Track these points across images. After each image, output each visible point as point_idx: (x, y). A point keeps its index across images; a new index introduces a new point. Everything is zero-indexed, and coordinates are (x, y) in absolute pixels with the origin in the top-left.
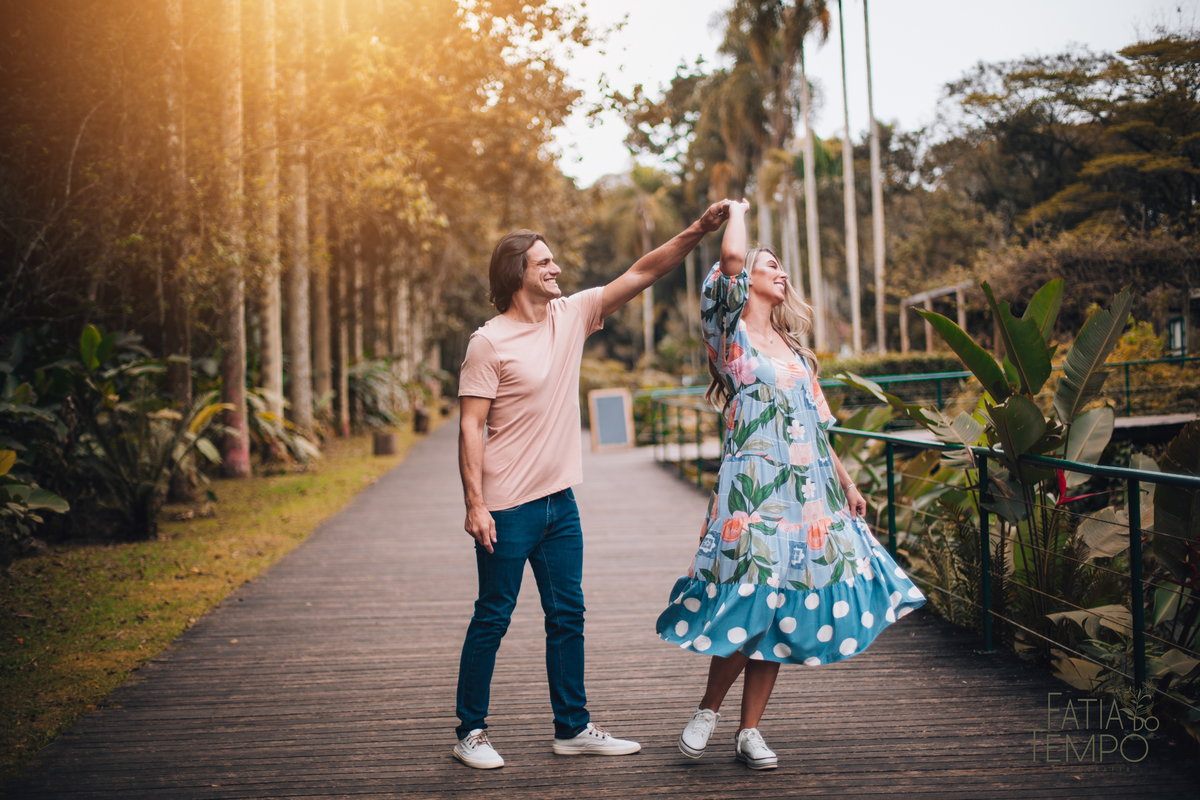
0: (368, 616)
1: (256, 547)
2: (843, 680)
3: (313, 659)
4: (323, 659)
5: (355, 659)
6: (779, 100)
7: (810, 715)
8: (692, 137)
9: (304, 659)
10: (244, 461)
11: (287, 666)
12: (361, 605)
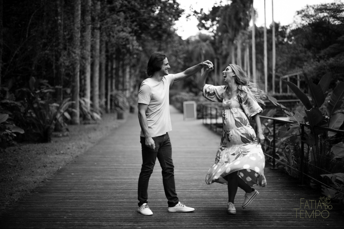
0: (114, 168)
1: (80, 146)
3: (96, 180)
4: (99, 180)
5: (109, 181)
6: (245, 14)
8: (218, 25)
10: (78, 119)
11: (88, 182)
12: (112, 164)
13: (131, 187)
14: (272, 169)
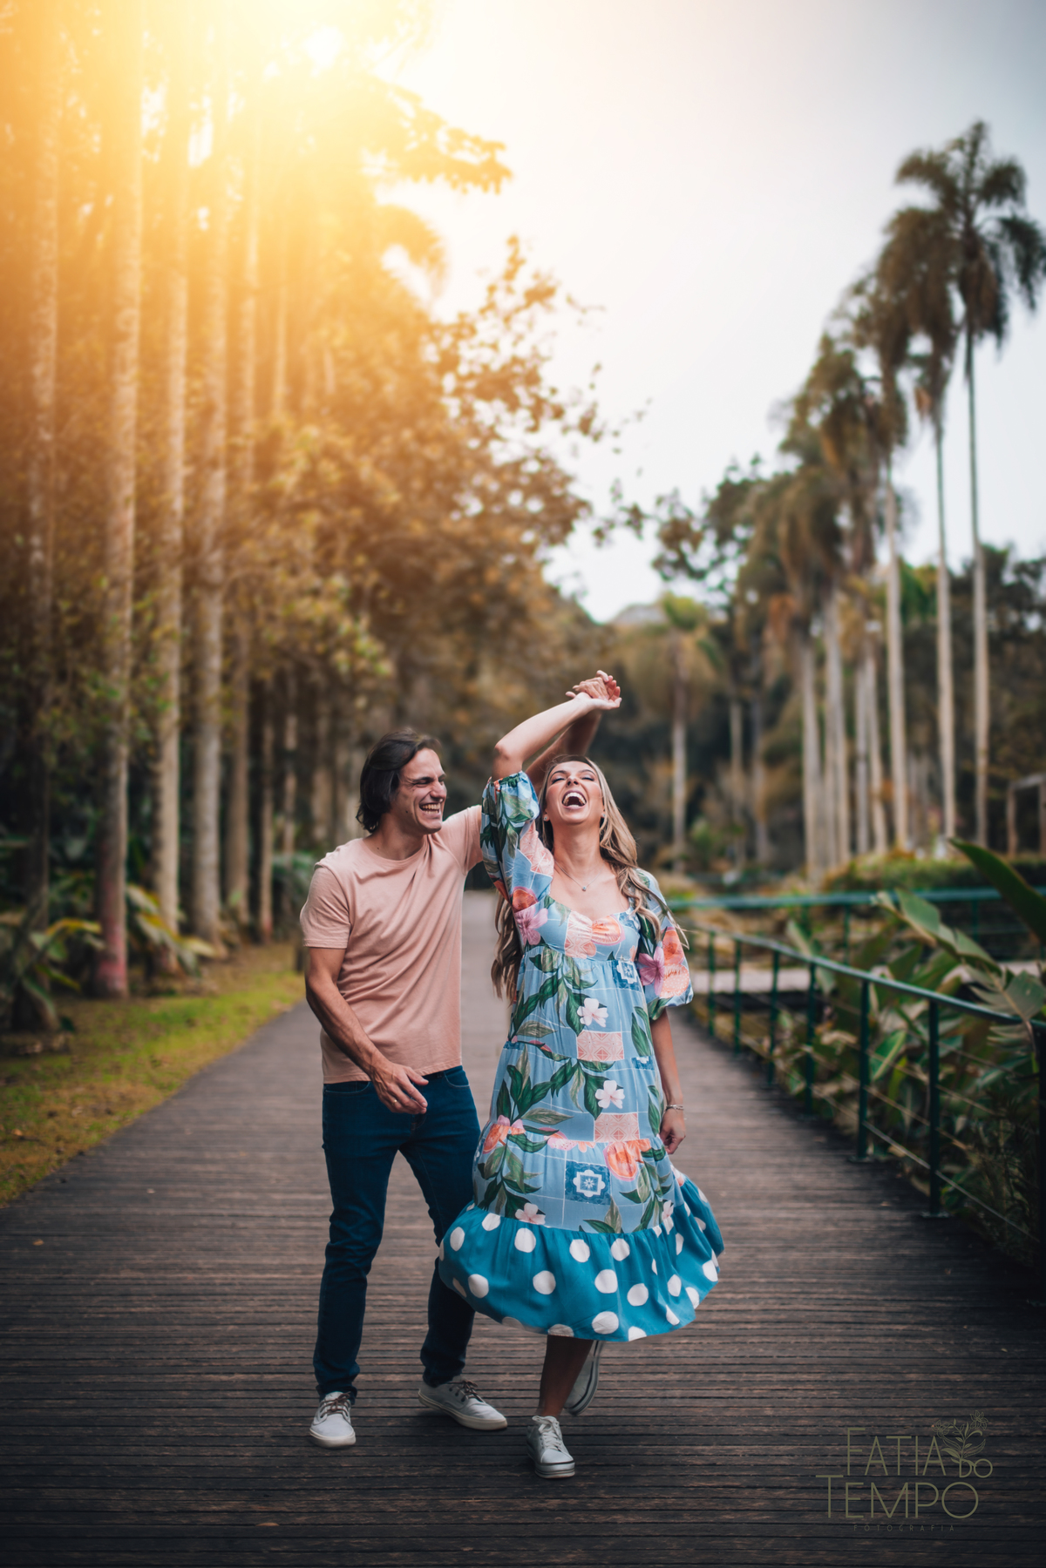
0: (224, 1212)
1: (108, 1102)
2: (838, 1340)
3: (135, 1275)
4: (148, 1275)
5: (190, 1276)
6: (858, 511)
7: (780, 1394)
8: (744, 560)
9: (123, 1275)
10: (119, 975)
11: (98, 1284)
12: (220, 1196)
13: (280, 1309)
14: (927, 1219)
